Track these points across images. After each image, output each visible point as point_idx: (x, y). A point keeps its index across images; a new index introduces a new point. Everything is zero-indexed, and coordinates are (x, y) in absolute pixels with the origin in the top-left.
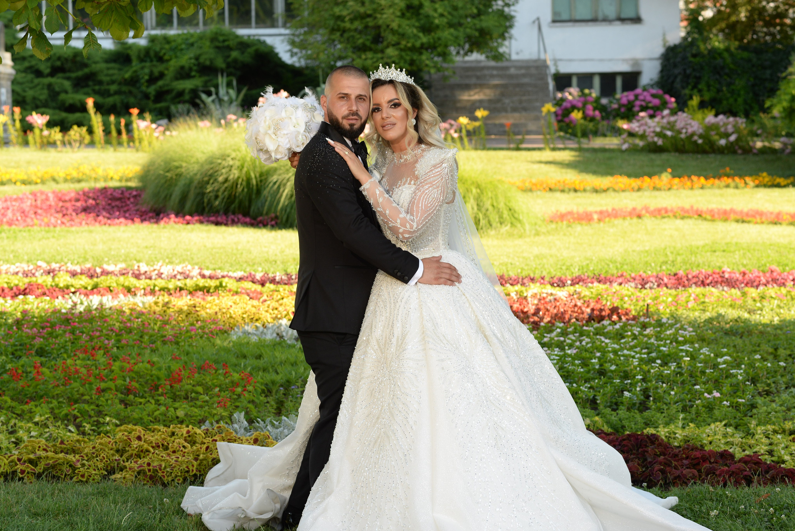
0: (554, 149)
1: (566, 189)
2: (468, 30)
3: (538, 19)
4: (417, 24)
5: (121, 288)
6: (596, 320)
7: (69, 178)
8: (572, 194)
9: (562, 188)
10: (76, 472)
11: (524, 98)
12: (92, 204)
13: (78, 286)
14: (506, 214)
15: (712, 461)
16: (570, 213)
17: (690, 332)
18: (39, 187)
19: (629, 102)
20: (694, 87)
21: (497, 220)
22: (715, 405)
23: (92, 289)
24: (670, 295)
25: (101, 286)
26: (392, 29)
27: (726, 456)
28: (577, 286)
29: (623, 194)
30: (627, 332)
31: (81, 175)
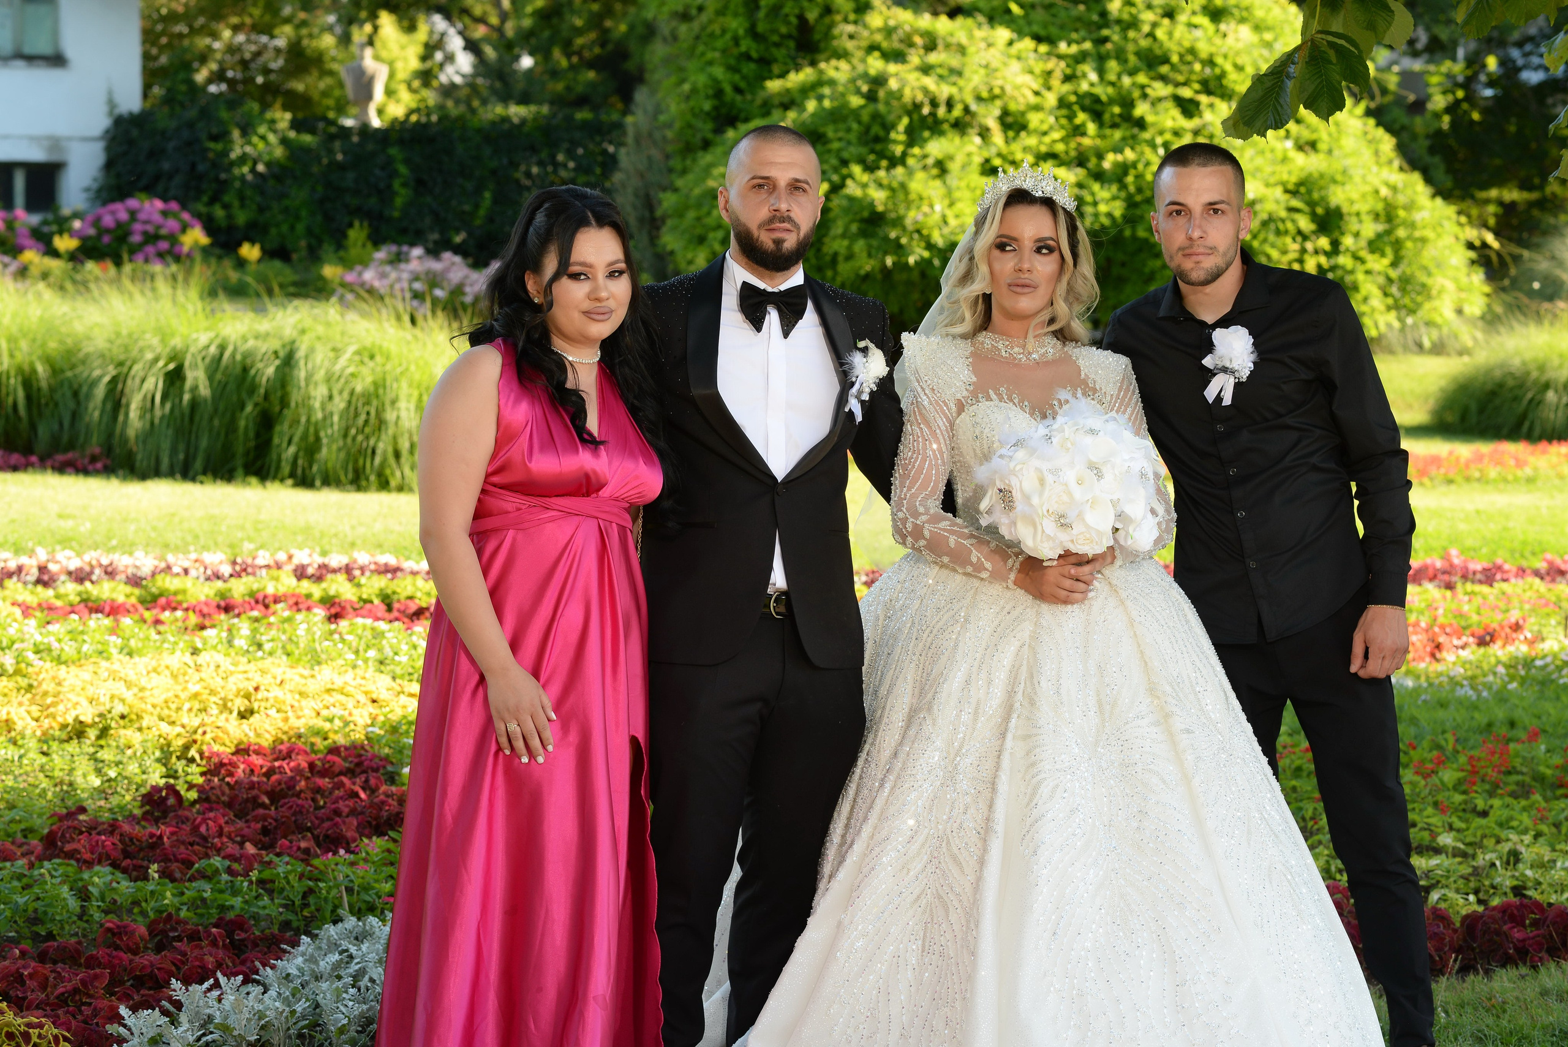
20: (213, 200)
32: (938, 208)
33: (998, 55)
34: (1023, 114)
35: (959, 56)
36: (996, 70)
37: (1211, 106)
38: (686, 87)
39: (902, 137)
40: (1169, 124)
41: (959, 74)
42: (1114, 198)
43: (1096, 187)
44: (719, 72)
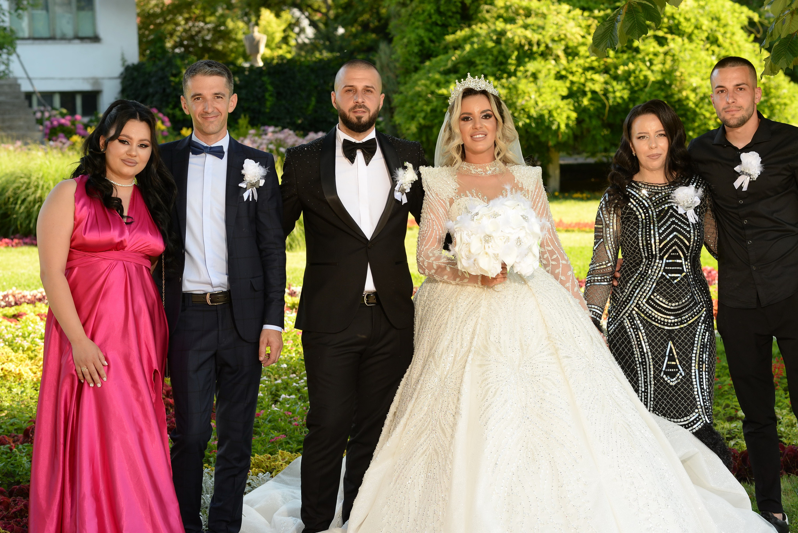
11: (6, 117)
32: (533, 96)
33: (563, 18)
34: (576, 47)
35: (543, 19)
36: (562, 26)
37: (673, 39)
38: (405, 40)
39: (514, 62)
40: (652, 50)
41: (543, 28)
42: (624, 89)
43: (614, 83)
44: (421, 32)
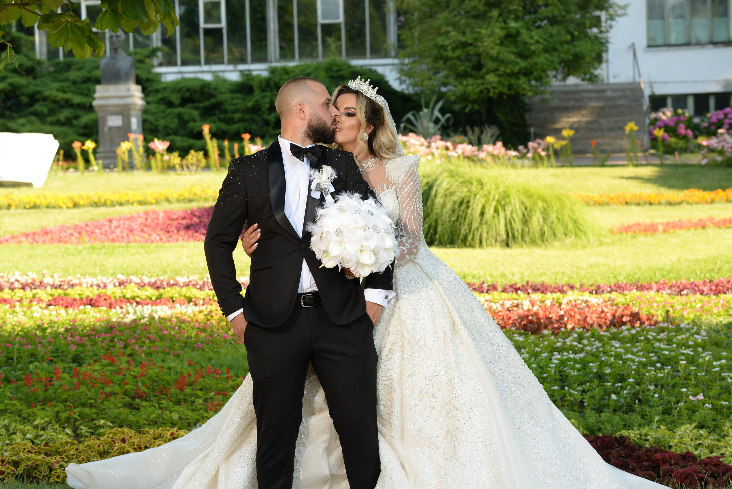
0: (636, 166)
1: (642, 203)
2: (562, 55)
3: (633, 45)
4: (515, 50)
5: (182, 298)
6: (617, 325)
7: (181, 198)
8: (647, 207)
9: (637, 201)
10: (53, 473)
11: (619, 119)
12: (195, 222)
13: (144, 297)
14: (571, 226)
15: (672, 462)
16: (638, 225)
17: (703, 336)
18: (154, 207)
19: (719, 120)
21: (562, 232)
22: (698, 408)
23: (157, 299)
24: (701, 301)
25: (164, 296)
26: (492, 57)
27: (688, 457)
28: (614, 293)
29: (695, 207)
30: (641, 336)
31: (192, 195)
